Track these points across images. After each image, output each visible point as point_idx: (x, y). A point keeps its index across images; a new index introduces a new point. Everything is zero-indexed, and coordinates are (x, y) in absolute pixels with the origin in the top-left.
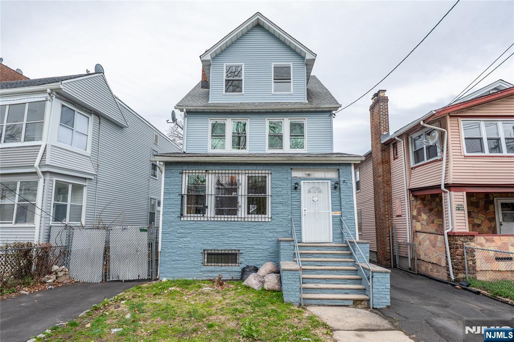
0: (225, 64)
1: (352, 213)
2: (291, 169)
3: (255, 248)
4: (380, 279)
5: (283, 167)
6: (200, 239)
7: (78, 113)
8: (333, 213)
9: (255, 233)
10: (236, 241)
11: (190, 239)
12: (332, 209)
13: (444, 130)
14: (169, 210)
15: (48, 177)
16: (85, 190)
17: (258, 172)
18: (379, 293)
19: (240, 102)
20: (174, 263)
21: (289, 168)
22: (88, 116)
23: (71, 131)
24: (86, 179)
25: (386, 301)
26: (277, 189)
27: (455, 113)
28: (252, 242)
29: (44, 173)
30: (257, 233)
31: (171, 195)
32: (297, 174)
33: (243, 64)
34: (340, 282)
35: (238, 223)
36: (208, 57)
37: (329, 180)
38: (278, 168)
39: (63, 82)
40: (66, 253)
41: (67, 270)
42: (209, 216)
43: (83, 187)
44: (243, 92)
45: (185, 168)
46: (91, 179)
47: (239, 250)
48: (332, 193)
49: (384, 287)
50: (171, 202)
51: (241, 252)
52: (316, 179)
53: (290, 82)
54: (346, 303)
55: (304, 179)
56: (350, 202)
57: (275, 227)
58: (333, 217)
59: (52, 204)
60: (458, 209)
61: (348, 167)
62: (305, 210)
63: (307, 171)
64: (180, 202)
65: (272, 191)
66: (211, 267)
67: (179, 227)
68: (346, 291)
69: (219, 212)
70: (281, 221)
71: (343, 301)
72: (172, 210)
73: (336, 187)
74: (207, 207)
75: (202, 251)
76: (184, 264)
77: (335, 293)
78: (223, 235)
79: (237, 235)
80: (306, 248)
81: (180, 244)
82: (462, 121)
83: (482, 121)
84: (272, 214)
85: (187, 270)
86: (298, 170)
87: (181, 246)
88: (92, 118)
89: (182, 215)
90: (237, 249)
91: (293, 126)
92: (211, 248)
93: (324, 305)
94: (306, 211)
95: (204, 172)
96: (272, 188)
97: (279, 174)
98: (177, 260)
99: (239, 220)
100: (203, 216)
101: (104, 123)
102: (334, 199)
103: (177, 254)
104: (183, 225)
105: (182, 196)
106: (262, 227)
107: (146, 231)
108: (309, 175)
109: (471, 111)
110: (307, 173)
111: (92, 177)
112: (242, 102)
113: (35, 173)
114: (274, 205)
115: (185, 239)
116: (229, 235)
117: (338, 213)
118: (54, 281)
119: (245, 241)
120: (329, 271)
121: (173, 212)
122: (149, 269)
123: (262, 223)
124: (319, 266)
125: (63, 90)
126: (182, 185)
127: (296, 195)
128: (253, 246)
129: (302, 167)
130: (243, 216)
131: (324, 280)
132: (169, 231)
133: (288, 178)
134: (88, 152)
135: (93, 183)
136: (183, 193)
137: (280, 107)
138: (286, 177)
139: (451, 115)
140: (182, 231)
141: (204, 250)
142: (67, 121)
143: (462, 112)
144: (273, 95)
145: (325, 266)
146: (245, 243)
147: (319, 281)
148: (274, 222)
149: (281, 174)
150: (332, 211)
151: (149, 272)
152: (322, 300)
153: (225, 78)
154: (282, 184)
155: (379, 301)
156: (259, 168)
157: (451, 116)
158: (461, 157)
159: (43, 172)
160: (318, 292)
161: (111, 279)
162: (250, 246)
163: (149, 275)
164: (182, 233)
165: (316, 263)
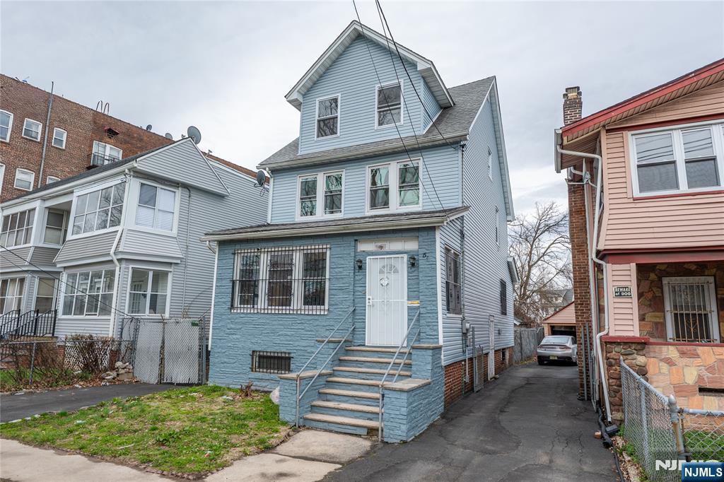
0: (317, 99)
1: (434, 303)
2: (356, 240)
3: (309, 351)
4: (393, 400)
5: (345, 238)
6: (249, 337)
7: (161, 188)
8: (410, 302)
9: (309, 331)
10: (287, 341)
11: (239, 336)
12: (408, 297)
13: (596, 156)
14: (220, 300)
15: (124, 265)
16: (170, 276)
17: (315, 247)
18: (392, 420)
19: (333, 147)
20: (222, 365)
21: (352, 239)
22: (174, 190)
23: (152, 211)
24: (171, 263)
25: (400, 433)
26: (336, 270)
27: (616, 124)
28: (304, 343)
29: (120, 260)
30: (312, 331)
31: (224, 282)
32: (364, 247)
33: (339, 94)
34: (373, 404)
35: (291, 317)
36: (295, 96)
37: (405, 253)
38: (339, 240)
39: (138, 160)
40: (132, 347)
41: (131, 367)
42: (259, 307)
43: (167, 274)
44: (339, 134)
45: (238, 247)
46: (178, 264)
47: (289, 353)
48: (408, 272)
49: (398, 413)
50: (223, 290)
51: (292, 355)
52: (388, 253)
53: (400, 108)
54: (359, 431)
55: (372, 254)
56: (432, 286)
57: (332, 323)
58: (409, 308)
59: (128, 294)
60: (619, 294)
61: (431, 233)
62: (369, 299)
63: (379, 241)
64: (231, 290)
65: (330, 272)
66: (260, 374)
67: (229, 321)
68: (369, 416)
69: (271, 302)
70: (340, 315)
71: (355, 428)
72: (223, 300)
73: (413, 264)
74: (257, 296)
75: (251, 353)
76: (233, 368)
77: (356, 417)
78: (274, 332)
79: (289, 333)
80: (365, 354)
81: (229, 342)
82: (632, 135)
83: (675, 129)
84: (329, 305)
85: (235, 376)
86: (366, 241)
87: (230, 345)
88: (179, 192)
89: (232, 306)
90: (288, 351)
91: (404, 172)
92: (260, 349)
93: (331, 431)
94: (370, 301)
95: (256, 250)
96: (330, 268)
97: (339, 249)
98: (225, 363)
99: (291, 312)
100: (253, 307)
101: (195, 195)
102: (411, 282)
103: (226, 355)
104: (233, 318)
105: (234, 282)
106: (317, 323)
107: (196, 325)
108: (381, 247)
109: (650, 116)
110: (380, 244)
111: (179, 262)
112: (337, 147)
113: (111, 261)
114: (333, 292)
115: (234, 337)
116: (281, 333)
117: (416, 304)
118: (114, 379)
119: (297, 340)
120: (368, 387)
121: (224, 302)
122: (199, 371)
123: (316, 317)
124: (364, 379)
125: (139, 168)
126: (233, 268)
127: (360, 277)
128: (306, 349)
129: (369, 237)
130: (299, 308)
131: (353, 399)
132: (219, 325)
133: (350, 254)
134: (174, 232)
135: (180, 269)
136: (235, 279)
137: (381, 147)
138: (348, 252)
139: (607, 128)
140: (233, 326)
141: (253, 351)
142: (148, 200)
143: (631, 119)
144: (377, 131)
145: (372, 380)
146: (297, 343)
147: (347, 399)
148: (331, 316)
149: (342, 248)
150: (408, 300)
151: (199, 375)
152: (330, 424)
153: (317, 118)
154: (343, 262)
155: (391, 432)
156: (316, 241)
157: (608, 131)
158: (626, 201)
159: (118, 260)
160: (335, 413)
161: (165, 381)
162: (302, 348)
163: (199, 380)
164: (231, 329)
165: (361, 375)
